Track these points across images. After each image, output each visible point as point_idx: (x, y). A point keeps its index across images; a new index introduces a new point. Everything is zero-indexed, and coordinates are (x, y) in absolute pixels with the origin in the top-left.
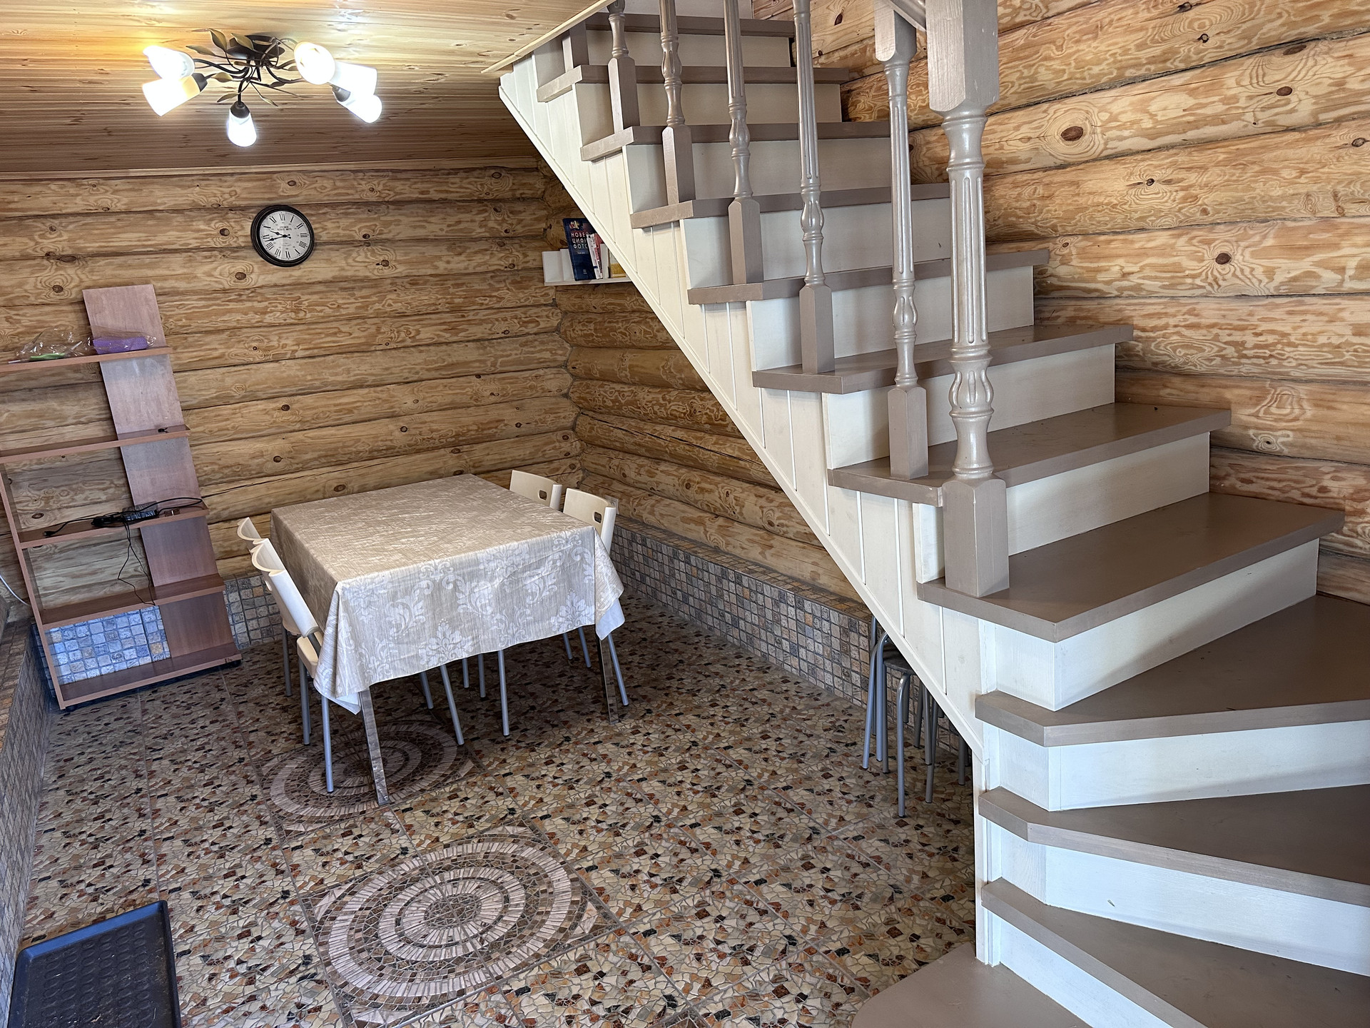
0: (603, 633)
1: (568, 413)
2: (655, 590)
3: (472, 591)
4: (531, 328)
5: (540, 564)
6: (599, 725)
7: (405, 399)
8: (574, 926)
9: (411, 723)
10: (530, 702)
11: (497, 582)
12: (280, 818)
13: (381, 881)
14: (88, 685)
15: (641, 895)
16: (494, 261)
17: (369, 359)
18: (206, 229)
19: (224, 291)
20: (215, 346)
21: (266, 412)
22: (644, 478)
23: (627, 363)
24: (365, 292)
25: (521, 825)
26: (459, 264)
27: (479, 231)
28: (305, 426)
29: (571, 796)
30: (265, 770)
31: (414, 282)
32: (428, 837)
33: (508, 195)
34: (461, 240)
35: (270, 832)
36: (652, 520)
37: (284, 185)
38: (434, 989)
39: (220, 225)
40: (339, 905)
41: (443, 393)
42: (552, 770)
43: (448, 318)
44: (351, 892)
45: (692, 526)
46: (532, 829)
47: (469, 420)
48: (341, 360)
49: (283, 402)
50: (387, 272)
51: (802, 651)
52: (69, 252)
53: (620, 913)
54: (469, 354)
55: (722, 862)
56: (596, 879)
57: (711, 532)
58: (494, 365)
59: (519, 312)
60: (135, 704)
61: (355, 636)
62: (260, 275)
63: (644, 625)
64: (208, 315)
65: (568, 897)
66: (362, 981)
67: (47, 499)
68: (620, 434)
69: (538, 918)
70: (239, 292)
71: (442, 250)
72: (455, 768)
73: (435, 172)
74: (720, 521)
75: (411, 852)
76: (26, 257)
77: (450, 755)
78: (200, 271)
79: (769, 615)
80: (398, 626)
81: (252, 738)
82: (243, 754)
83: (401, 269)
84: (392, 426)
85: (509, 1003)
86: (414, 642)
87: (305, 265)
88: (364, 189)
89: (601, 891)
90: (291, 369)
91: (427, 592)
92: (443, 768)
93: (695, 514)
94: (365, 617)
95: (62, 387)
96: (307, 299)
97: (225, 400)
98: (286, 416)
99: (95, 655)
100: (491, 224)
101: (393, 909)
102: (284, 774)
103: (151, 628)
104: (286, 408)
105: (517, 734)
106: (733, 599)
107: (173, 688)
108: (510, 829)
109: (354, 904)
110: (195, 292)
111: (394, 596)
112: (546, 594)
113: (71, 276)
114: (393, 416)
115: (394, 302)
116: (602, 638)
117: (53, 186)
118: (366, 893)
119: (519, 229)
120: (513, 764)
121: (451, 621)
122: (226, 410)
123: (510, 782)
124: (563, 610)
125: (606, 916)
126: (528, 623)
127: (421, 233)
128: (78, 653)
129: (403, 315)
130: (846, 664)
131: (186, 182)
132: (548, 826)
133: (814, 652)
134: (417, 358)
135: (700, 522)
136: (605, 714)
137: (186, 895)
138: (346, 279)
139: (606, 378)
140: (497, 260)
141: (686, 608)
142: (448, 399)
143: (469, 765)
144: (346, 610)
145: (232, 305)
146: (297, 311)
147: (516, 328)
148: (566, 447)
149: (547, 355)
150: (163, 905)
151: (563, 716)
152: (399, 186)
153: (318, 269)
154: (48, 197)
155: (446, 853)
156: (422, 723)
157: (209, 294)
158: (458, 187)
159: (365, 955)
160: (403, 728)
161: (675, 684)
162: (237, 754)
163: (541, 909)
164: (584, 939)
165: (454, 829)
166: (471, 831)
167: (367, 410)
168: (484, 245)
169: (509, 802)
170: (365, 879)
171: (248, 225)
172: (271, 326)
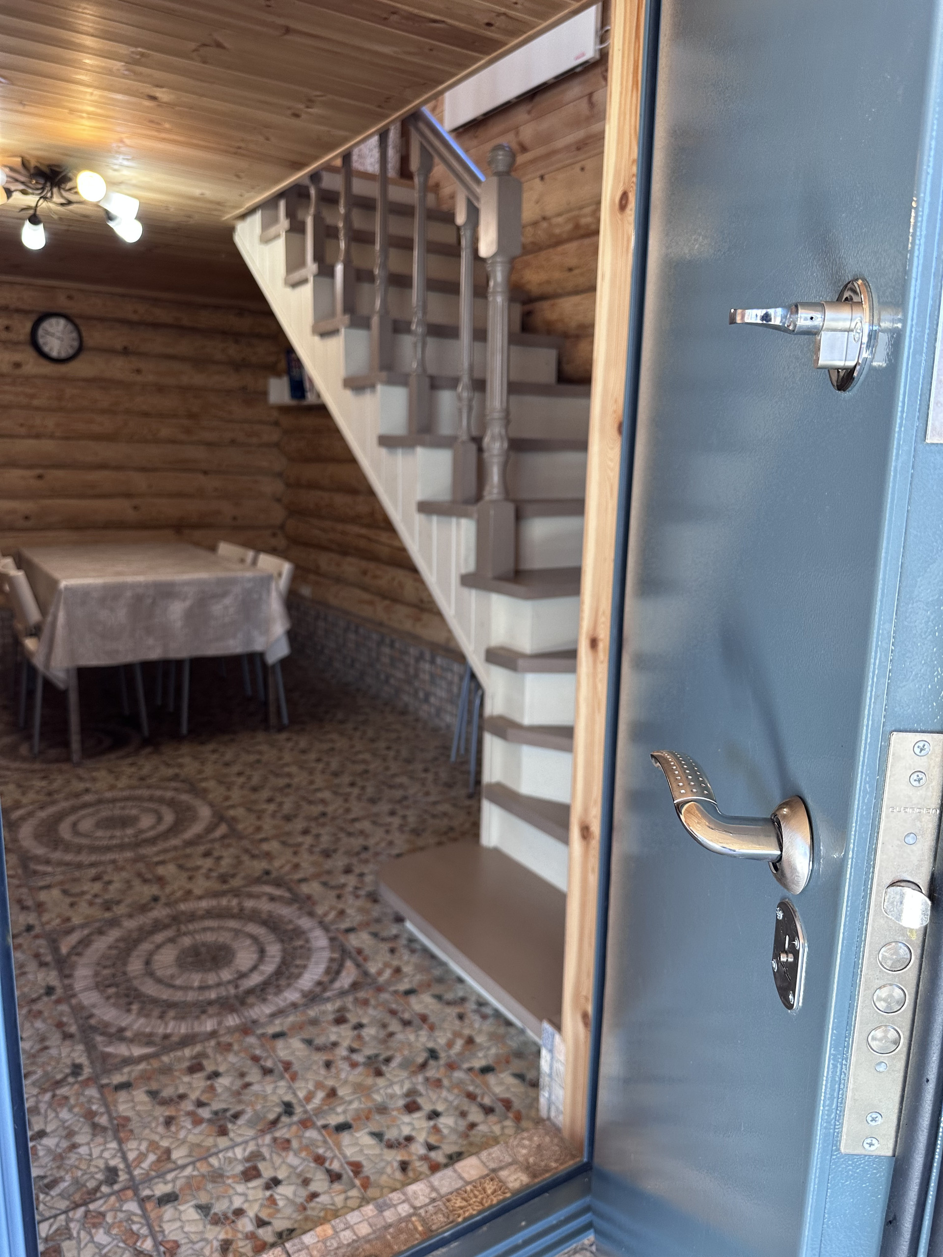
3: (166, 607)
4: (254, 440)
6: (260, 736)
7: (139, 481)
8: (207, 835)
15: (263, 822)
16: (229, 381)
17: (113, 445)
19: (2, 375)
21: (23, 478)
22: (333, 569)
24: (118, 392)
25: (183, 782)
26: (199, 379)
27: (220, 356)
29: (226, 770)
32: (108, 784)
34: (204, 361)
37: (62, 297)
39: (6, 322)
40: (30, 814)
41: (172, 482)
42: (215, 756)
43: (186, 422)
44: (41, 808)
45: (364, 606)
46: (191, 785)
47: (194, 507)
48: (91, 443)
49: (38, 472)
50: (139, 378)
51: (432, 698)
53: (245, 830)
54: (198, 453)
55: (330, 809)
56: (232, 812)
57: (379, 611)
58: (219, 465)
59: (245, 426)
61: (68, 625)
62: (32, 365)
65: (208, 820)
66: (40, 851)
69: (181, 829)
70: (14, 377)
71: (186, 367)
72: (138, 750)
73: (189, 304)
74: (387, 602)
79: (411, 671)
80: (104, 624)
83: (151, 378)
84: (127, 504)
85: (148, 868)
86: (115, 639)
87: (72, 364)
88: (129, 310)
89: (234, 818)
90: (48, 446)
91: (130, 601)
92: (130, 749)
93: (366, 596)
96: (69, 391)
98: (39, 483)
100: (231, 352)
101: (72, 818)
104: (40, 477)
105: (192, 734)
106: (387, 660)
108: (173, 784)
111: (103, 600)
114: (128, 495)
115: (142, 403)
116: (270, 663)
120: (185, 750)
121: (146, 628)
123: (179, 760)
124: (239, 635)
125: (233, 830)
126: (210, 641)
127: (171, 351)
129: (147, 414)
132: (204, 784)
134: (155, 451)
135: (371, 603)
136: (266, 728)
138: (105, 380)
140: (232, 381)
141: (352, 672)
142: (177, 489)
143: (150, 749)
145: (7, 388)
146: (60, 399)
147: (241, 437)
148: (274, 542)
149: (266, 465)
151: (233, 728)
152: (157, 311)
155: (120, 793)
156: (117, 723)
158: (206, 319)
159: (45, 839)
161: (329, 716)
163: (185, 825)
164: (213, 840)
165: (129, 781)
166: (142, 783)
167: (108, 488)
168: (222, 368)
169: (177, 770)
170: (53, 802)
171: (28, 326)
172: (37, 409)
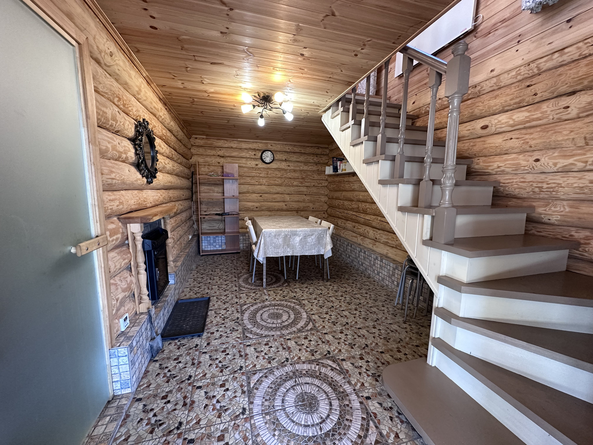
0: (326, 257)
1: (326, 207)
2: (341, 254)
3: (294, 239)
4: (320, 185)
5: (312, 235)
6: (321, 283)
7: (287, 198)
8: (305, 327)
9: (275, 272)
10: (304, 273)
11: (300, 238)
12: (240, 286)
13: (260, 305)
14: (207, 251)
15: (325, 324)
16: (314, 168)
17: (281, 187)
18: (252, 153)
19: (253, 168)
20: (248, 180)
21: (256, 196)
22: (343, 225)
23: (343, 195)
24: (283, 172)
25: (297, 300)
26: (305, 168)
27: (312, 161)
28: (265, 201)
29: (311, 296)
30: (239, 275)
31: (295, 171)
32: (273, 298)
33: (320, 153)
34: (307, 163)
35: (237, 289)
36: (343, 236)
37: (270, 146)
38: (266, 333)
39: (254, 153)
40: (248, 308)
41: (296, 198)
42: (307, 290)
43: (301, 180)
44: (252, 306)
45: (354, 238)
46: (299, 302)
47: (302, 205)
48: (275, 187)
50: (289, 168)
51: (380, 274)
52: (223, 155)
53: (319, 327)
54: (304, 189)
55: (349, 321)
56: (314, 317)
57: (359, 240)
58: (309, 193)
59: (318, 181)
60: (216, 257)
61: (264, 243)
62: (261, 165)
63: (337, 262)
64: (248, 172)
65: (305, 320)
66: (249, 326)
67: (208, 208)
68: (338, 213)
69: (297, 323)
70: (256, 168)
71: (302, 164)
72: (283, 284)
73: (304, 146)
74: (362, 237)
75: (268, 300)
76: (214, 155)
77: (283, 281)
78: (248, 163)
79: (372, 263)
80: (275, 243)
81: (238, 268)
82: (236, 271)
83: (292, 168)
84: (284, 204)
85: (285, 341)
86: (278, 248)
87: (271, 164)
88: (287, 148)
89: (314, 320)
90: (263, 187)
91: (283, 236)
92: (280, 283)
93: (355, 235)
94: (268, 239)
95: (215, 184)
96: (270, 172)
97: (248, 192)
98: (261, 198)
99: (210, 245)
100: (315, 160)
101: (261, 312)
102: (243, 277)
103: (223, 241)
104: (261, 196)
105: (300, 280)
106: (363, 258)
107: (224, 255)
108: (294, 300)
109: (252, 309)
110: (246, 167)
111: (275, 236)
112: (312, 243)
113: (222, 160)
114: (284, 202)
115: (289, 175)
116: (325, 258)
117: (222, 141)
118: (255, 307)
119: (321, 161)
120: (297, 286)
121: (288, 245)
122: (248, 195)
123: (296, 290)
124: (316, 249)
125: (315, 326)
126: (307, 250)
127: (298, 160)
128: (207, 244)
129: (290, 178)
130: (393, 278)
131: (249, 143)
132: (304, 302)
133: (384, 275)
134: (292, 189)
135: (356, 237)
136: (323, 280)
137: (215, 298)
138: (279, 169)
139: (337, 199)
140: (315, 168)
141: (349, 259)
142: (297, 200)
143: (286, 284)
144: (264, 237)
145: (254, 171)
146: (267, 174)
147: (316, 184)
148: (324, 215)
149: (323, 192)
150: (209, 298)
151: (312, 278)
152: (295, 148)
153: (274, 165)
154: (220, 143)
155: (277, 302)
156: (277, 273)
157: (249, 168)
158: (308, 150)
159: (252, 321)
160: (273, 273)
161: (343, 276)
162: (234, 271)
163: (298, 321)
164: (308, 331)
165: (280, 297)
166: (284, 299)
167: (279, 199)
168: (312, 164)
169: (295, 294)
170: (256, 304)
171: (260, 154)
172: (261, 177)
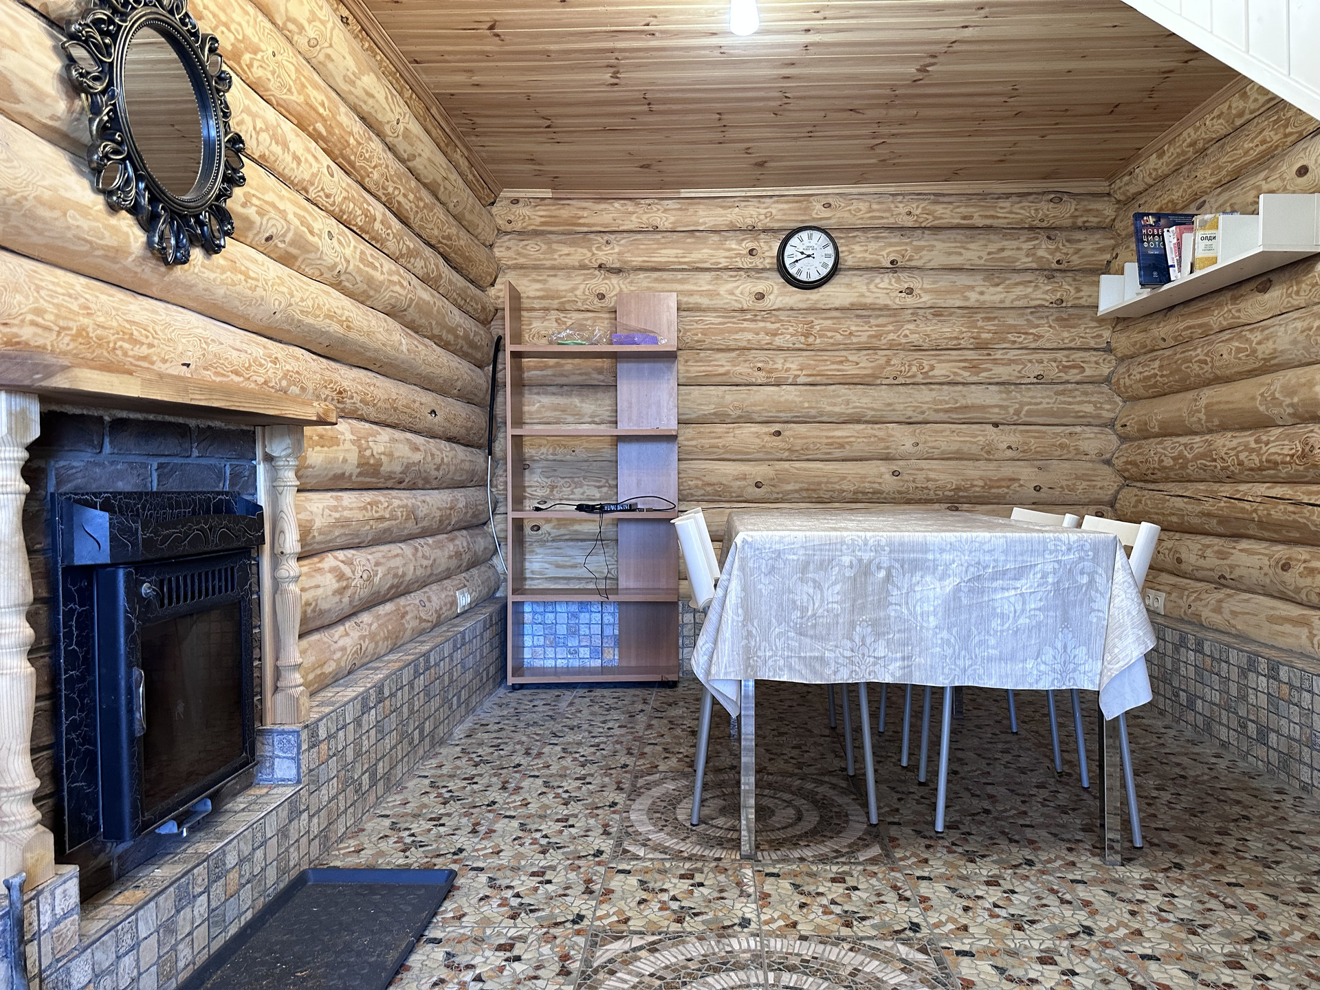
0: (1112, 709)
1: (1108, 483)
3: (911, 588)
4: (1074, 375)
7: (903, 439)
11: (950, 584)
12: (628, 832)
13: (695, 949)
14: (543, 671)
16: (1038, 294)
17: (872, 391)
18: (737, 247)
19: (742, 311)
20: (722, 364)
21: (758, 435)
24: (881, 321)
25: (923, 950)
27: (1025, 261)
28: (795, 455)
29: (1016, 940)
30: (641, 782)
31: (938, 312)
32: (784, 916)
33: (1067, 222)
34: (1001, 270)
35: (607, 845)
37: (819, 206)
39: (750, 245)
40: (628, 958)
41: (948, 438)
42: (994, 895)
43: (970, 355)
44: (653, 948)
46: (939, 962)
47: (975, 473)
48: (843, 390)
49: (777, 427)
50: (910, 301)
52: (617, 265)
54: (989, 397)
58: (1017, 412)
59: (1060, 355)
62: (780, 295)
64: (722, 332)
67: (553, 488)
68: (1180, 503)
71: (977, 280)
72: (854, 849)
73: (983, 196)
75: (753, 927)
76: (583, 267)
78: (723, 289)
80: (804, 610)
81: (648, 749)
82: (630, 761)
83: (926, 299)
84: (884, 468)
87: (825, 289)
88: (900, 213)
90: (789, 394)
91: (848, 573)
92: (842, 843)
95: (585, 387)
96: (819, 324)
97: (720, 418)
98: (777, 442)
99: (555, 645)
100: (1040, 253)
102: (656, 792)
103: (608, 631)
104: (778, 433)
105: (955, 835)
108: (903, 950)
109: (647, 965)
110: (715, 310)
112: (1023, 621)
113: (614, 286)
114: (887, 458)
115: (912, 332)
117: (617, 205)
119: (1076, 260)
120: (937, 866)
121: (875, 623)
122: (720, 429)
123: (924, 889)
126: (990, 659)
127: (955, 260)
128: (542, 639)
129: (918, 349)
131: (728, 202)
134: (925, 396)
136: (1099, 849)
137: (483, 878)
138: (864, 307)
139: (1169, 431)
140: (1042, 293)
142: (954, 447)
143: (876, 850)
145: (746, 324)
146: (806, 335)
147: (1053, 372)
150: (453, 874)
151: (1029, 833)
152: (939, 210)
153: (836, 293)
154: (609, 214)
155: (798, 947)
157: (728, 312)
158: (1008, 212)
162: (624, 759)
165: (823, 920)
166: (845, 932)
167: (860, 447)
168: (1028, 277)
169: (915, 914)
170: (678, 939)
171: (776, 246)
